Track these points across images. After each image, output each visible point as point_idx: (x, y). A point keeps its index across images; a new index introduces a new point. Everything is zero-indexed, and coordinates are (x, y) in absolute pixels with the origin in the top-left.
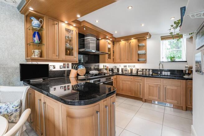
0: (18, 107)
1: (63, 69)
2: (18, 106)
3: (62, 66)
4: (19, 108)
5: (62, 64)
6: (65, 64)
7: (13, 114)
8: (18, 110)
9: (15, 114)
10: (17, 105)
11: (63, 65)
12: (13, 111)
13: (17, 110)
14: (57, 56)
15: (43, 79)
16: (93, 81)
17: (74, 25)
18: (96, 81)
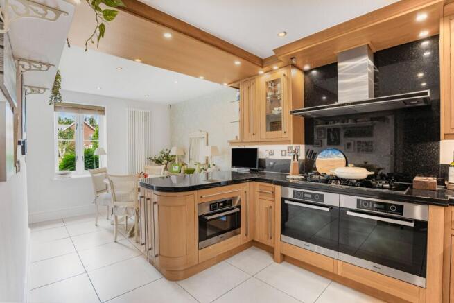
1: (287, 157)
3: (285, 151)
6: (288, 147)
14: (254, 134)
15: (251, 171)
16: (294, 191)
17: (275, 67)
18: (306, 195)
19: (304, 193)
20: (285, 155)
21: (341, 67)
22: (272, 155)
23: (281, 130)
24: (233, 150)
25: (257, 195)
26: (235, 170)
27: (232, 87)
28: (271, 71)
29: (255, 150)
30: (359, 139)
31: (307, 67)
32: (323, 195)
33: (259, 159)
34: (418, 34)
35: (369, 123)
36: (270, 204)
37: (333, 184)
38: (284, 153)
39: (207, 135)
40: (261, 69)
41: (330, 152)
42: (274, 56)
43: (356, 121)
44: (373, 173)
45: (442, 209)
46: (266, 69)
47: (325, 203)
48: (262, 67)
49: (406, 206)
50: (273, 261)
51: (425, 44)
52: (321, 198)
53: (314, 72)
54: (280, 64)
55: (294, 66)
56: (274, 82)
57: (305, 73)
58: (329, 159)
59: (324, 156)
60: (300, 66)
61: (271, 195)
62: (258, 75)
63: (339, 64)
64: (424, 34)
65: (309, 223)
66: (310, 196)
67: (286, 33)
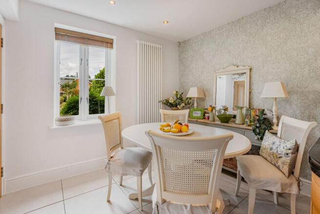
0: (290, 151)
2: (289, 149)
4: (292, 153)
7: (281, 157)
8: (289, 155)
9: (284, 159)
10: (289, 146)
12: (283, 153)
13: (287, 154)
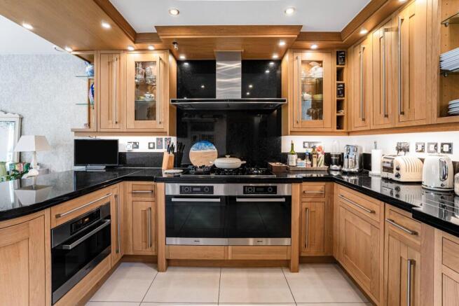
1: (156, 150)
3: (154, 143)
5: (153, 139)
6: (162, 139)
11: (155, 141)
14: (116, 123)
15: (107, 168)
16: (181, 187)
17: (151, 48)
18: (194, 189)
19: (193, 187)
20: (154, 148)
21: (220, 66)
22: (137, 147)
23: (155, 119)
24: (77, 142)
25: (130, 198)
26: (81, 168)
27: (77, 55)
28: (144, 50)
29: (115, 143)
30: (203, 133)
31: (182, 57)
32: (212, 187)
33: (121, 154)
34: (272, 55)
35: (212, 120)
36: (150, 205)
37: (213, 175)
38: (152, 145)
39: (21, 119)
40: (132, 44)
41: (203, 144)
42: (155, 33)
43: (201, 117)
44: (245, 162)
45: (298, 185)
46: (138, 46)
47: (215, 194)
48: (135, 42)
49: (279, 186)
50: (156, 272)
51: (272, 64)
52: (211, 189)
53: (186, 64)
54: (157, 45)
55: (171, 52)
56: (144, 64)
57: (179, 62)
58: (202, 151)
59: (198, 148)
60: (175, 54)
61: (150, 195)
62: (126, 50)
63: (218, 63)
64: (275, 56)
65: (199, 217)
66: (199, 189)
67: (179, 12)
